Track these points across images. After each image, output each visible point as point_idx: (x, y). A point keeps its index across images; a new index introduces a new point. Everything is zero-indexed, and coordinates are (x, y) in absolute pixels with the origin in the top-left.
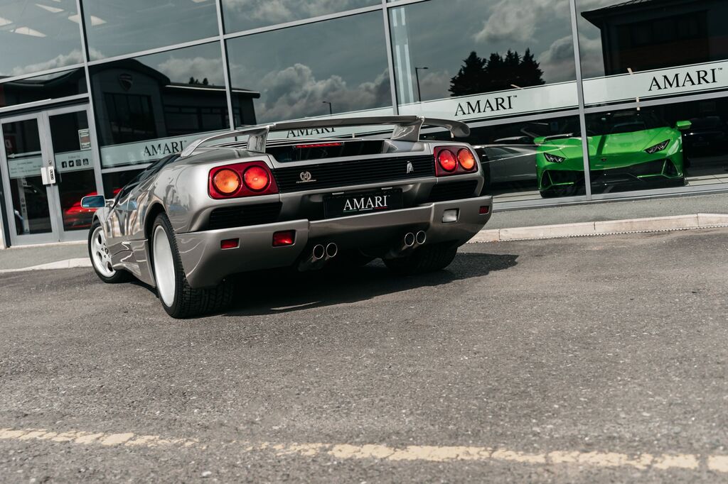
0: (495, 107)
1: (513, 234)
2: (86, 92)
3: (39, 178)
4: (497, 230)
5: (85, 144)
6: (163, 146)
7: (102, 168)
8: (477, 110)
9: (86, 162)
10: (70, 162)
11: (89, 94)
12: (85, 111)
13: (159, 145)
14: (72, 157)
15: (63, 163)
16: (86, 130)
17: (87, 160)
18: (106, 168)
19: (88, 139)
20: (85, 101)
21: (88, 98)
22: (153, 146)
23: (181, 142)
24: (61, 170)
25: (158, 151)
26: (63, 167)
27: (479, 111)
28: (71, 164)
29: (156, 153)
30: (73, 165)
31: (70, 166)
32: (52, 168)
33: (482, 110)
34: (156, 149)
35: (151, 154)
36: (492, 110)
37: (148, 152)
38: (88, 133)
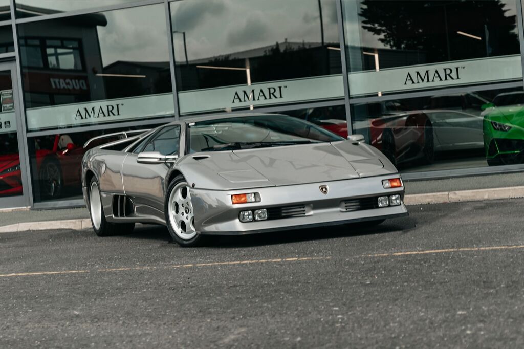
0: (443, 77)
1: (461, 196)
2: (13, 51)
4: (447, 193)
5: (8, 105)
6: (97, 110)
7: (28, 131)
8: (426, 80)
9: (8, 124)
11: (16, 53)
12: (9, 71)
13: (93, 109)
16: (9, 91)
17: (9, 122)
18: (31, 131)
19: (11, 100)
20: (12, 59)
21: (15, 57)
22: (86, 109)
23: (118, 105)
27: (428, 81)
29: (90, 116)
33: (431, 79)
34: (90, 113)
35: (84, 117)
36: (441, 80)
37: (81, 115)
38: (12, 94)
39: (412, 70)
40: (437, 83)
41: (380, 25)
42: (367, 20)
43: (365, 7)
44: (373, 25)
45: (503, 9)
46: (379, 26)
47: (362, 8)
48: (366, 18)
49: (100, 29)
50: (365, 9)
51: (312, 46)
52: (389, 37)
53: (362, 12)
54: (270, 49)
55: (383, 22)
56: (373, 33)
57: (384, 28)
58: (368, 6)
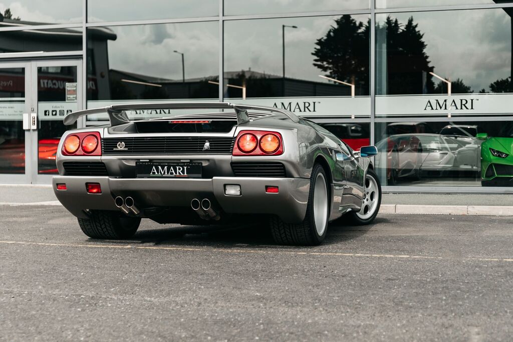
2: (81, 49)
3: (20, 123)
5: (71, 96)
7: (87, 120)
10: (53, 111)
11: (83, 52)
12: (76, 67)
14: (56, 107)
15: (46, 112)
16: (74, 84)
17: (71, 111)
18: (89, 120)
19: (75, 92)
20: (79, 57)
21: (82, 55)
24: (43, 117)
26: (45, 115)
27: (446, 109)
28: (54, 113)
29: (143, 112)
30: (56, 114)
31: (53, 115)
32: (35, 115)
35: (138, 112)
38: (76, 87)
39: (433, 98)
40: (453, 111)
41: (329, 63)
43: (318, 47)
44: (322, 63)
45: (428, 60)
46: (327, 64)
47: (315, 48)
48: (318, 57)
49: (109, 42)
51: (271, 77)
52: (334, 74)
53: (315, 51)
54: (237, 74)
55: (331, 61)
56: (322, 70)
57: (331, 66)
58: (321, 47)
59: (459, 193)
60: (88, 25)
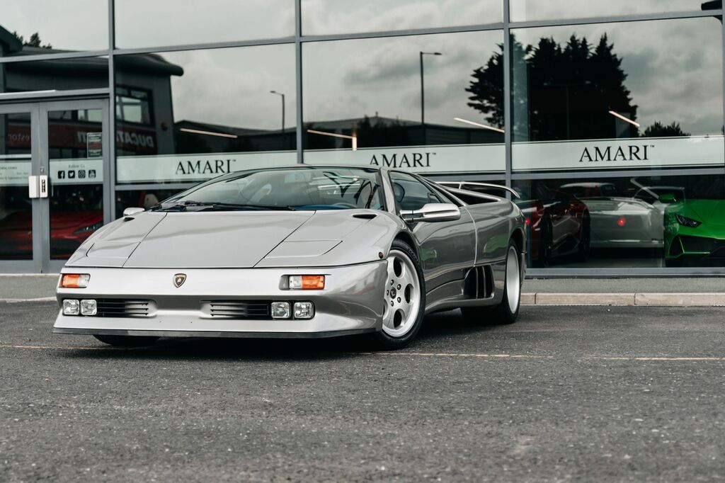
2: (107, 86)
3: (26, 189)
5: (95, 151)
7: (117, 183)
9: (93, 174)
10: (70, 172)
11: (110, 90)
13: (199, 163)
14: (74, 166)
15: (60, 173)
16: (98, 134)
18: (120, 184)
19: (99, 146)
20: (105, 97)
21: (108, 94)
22: (189, 163)
24: (56, 180)
25: (197, 169)
26: (60, 177)
27: (609, 159)
28: (72, 175)
29: (193, 171)
30: (74, 177)
31: (69, 177)
32: (45, 178)
34: (194, 167)
35: (186, 171)
37: (183, 169)
38: (100, 138)
39: (591, 145)
40: (620, 163)
41: (491, 101)
42: (476, 95)
43: (476, 80)
44: (482, 101)
47: (471, 82)
50: (475, 83)
52: (499, 116)
53: (471, 86)
55: (494, 98)
56: (480, 111)
57: (493, 105)
58: (480, 80)
59: (630, 277)
60: (116, 52)
